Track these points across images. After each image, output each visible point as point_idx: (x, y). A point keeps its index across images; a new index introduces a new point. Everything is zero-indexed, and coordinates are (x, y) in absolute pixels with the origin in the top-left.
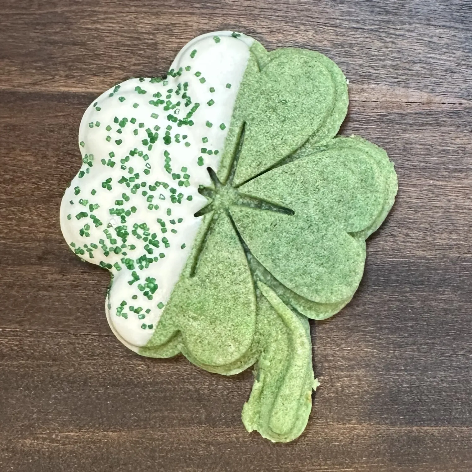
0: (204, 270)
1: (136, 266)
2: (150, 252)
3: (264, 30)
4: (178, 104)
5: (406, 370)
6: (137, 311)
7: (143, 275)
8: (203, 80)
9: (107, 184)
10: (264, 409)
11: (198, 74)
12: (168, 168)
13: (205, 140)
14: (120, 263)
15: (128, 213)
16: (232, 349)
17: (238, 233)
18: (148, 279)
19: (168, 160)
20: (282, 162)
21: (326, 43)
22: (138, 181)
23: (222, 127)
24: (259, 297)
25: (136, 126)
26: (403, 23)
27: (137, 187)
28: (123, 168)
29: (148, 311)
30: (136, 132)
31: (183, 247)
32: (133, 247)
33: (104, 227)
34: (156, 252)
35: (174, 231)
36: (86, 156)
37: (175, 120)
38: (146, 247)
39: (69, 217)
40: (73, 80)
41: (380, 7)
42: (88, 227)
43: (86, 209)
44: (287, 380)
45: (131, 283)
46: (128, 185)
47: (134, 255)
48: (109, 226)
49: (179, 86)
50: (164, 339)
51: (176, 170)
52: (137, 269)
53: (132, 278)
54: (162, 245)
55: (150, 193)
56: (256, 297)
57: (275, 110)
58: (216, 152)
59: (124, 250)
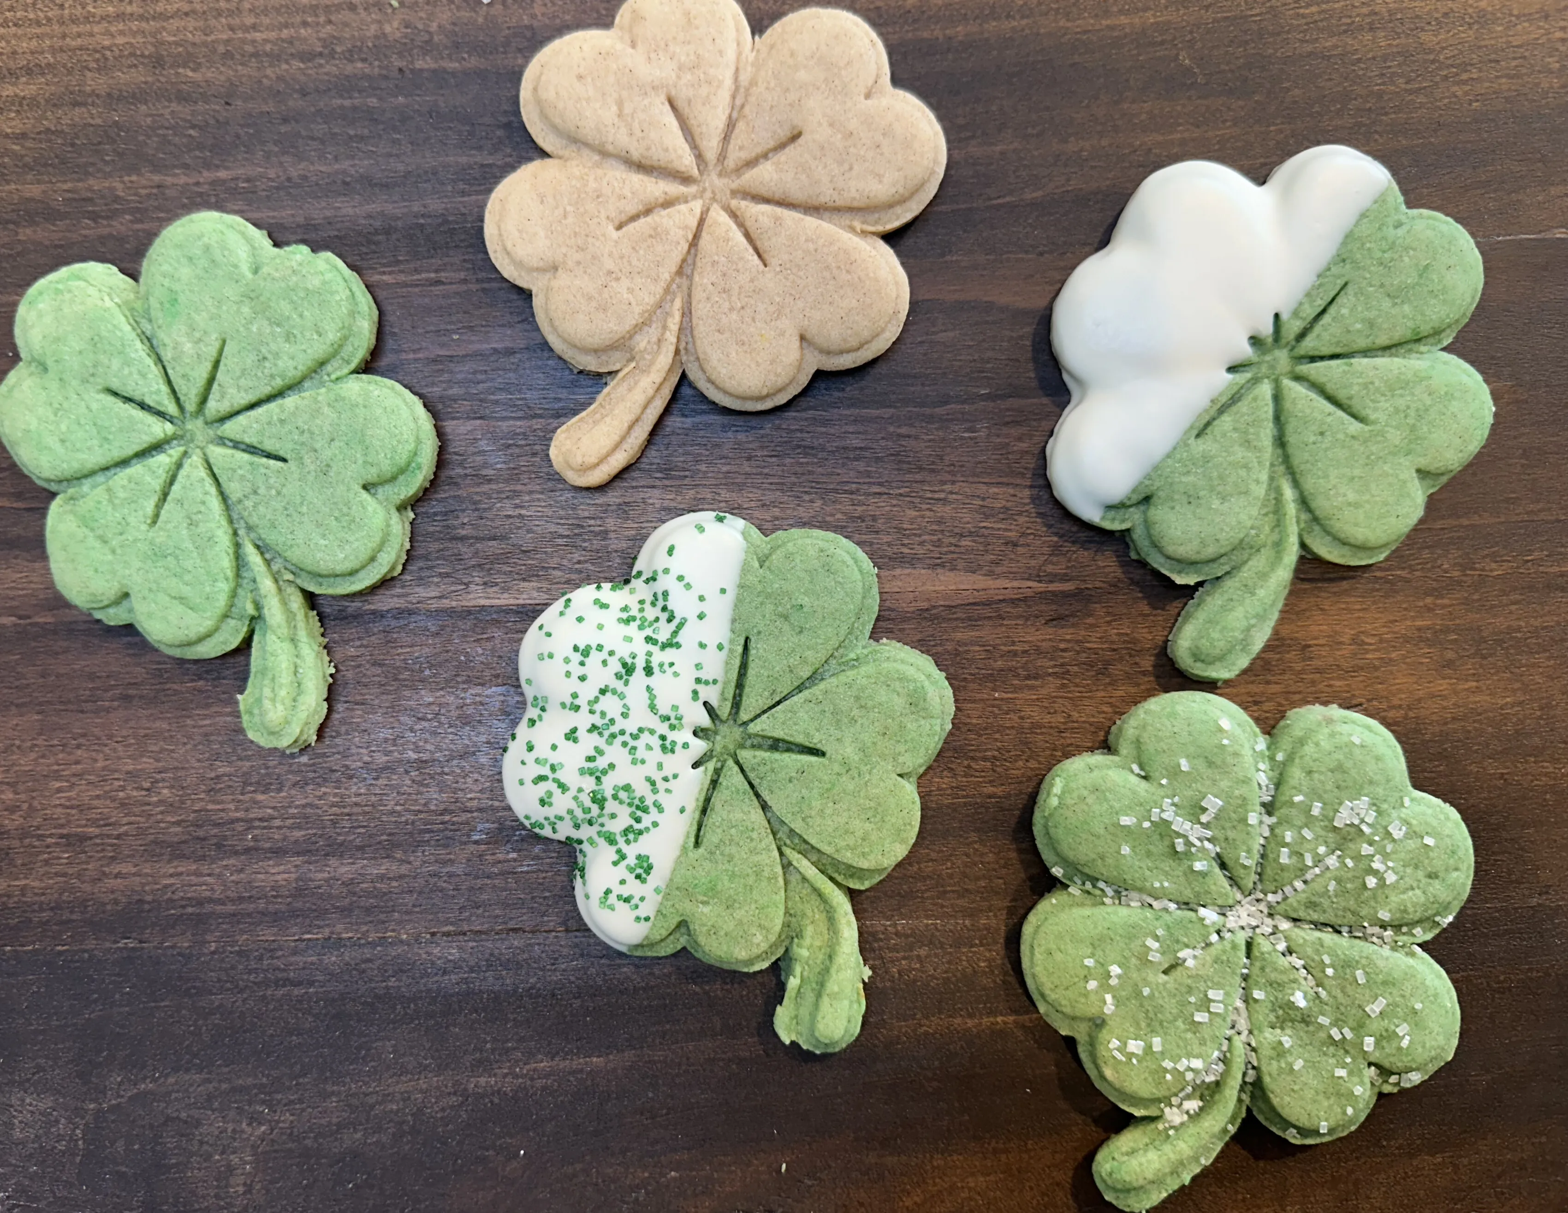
0: (710, 837)
1: (621, 841)
2: (638, 820)
3: (753, 504)
4: (657, 619)
5: (982, 945)
6: (627, 900)
7: (632, 851)
8: (688, 586)
9: (572, 735)
10: (804, 1012)
11: (680, 578)
12: (653, 708)
13: (698, 666)
14: (595, 837)
15: (604, 772)
16: (759, 938)
17: (752, 786)
18: (639, 857)
19: (652, 697)
20: (800, 688)
21: (839, 516)
22: (614, 729)
23: (720, 647)
24: (787, 866)
25: (604, 655)
26: (943, 483)
27: (613, 736)
28: (592, 712)
29: (642, 899)
30: (604, 663)
31: (682, 811)
32: (613, 816)
33: (572, 792)
34: (647, 821)
35: (668, 791)
36: (536, 698)
37: (654, 642)
38: (632, 815)
39: (521, 783)
40: (495, 589)
41: (909, 463)
42: (550, 794)
43: (546, 771)
44: (833, 971)
45: (615, 864)
46: (600, 734)
47: (616, 827)
48: (580, 790)
49: (655, 595)
50: (665, 933)
51: (663, 709)
52: (622, 844)
53: (616, 857)
54: (653, 810)
55: (632, 743)
56: (783, 867)
57: (786, 618)
58: (715, 682)
59: (600, 820)
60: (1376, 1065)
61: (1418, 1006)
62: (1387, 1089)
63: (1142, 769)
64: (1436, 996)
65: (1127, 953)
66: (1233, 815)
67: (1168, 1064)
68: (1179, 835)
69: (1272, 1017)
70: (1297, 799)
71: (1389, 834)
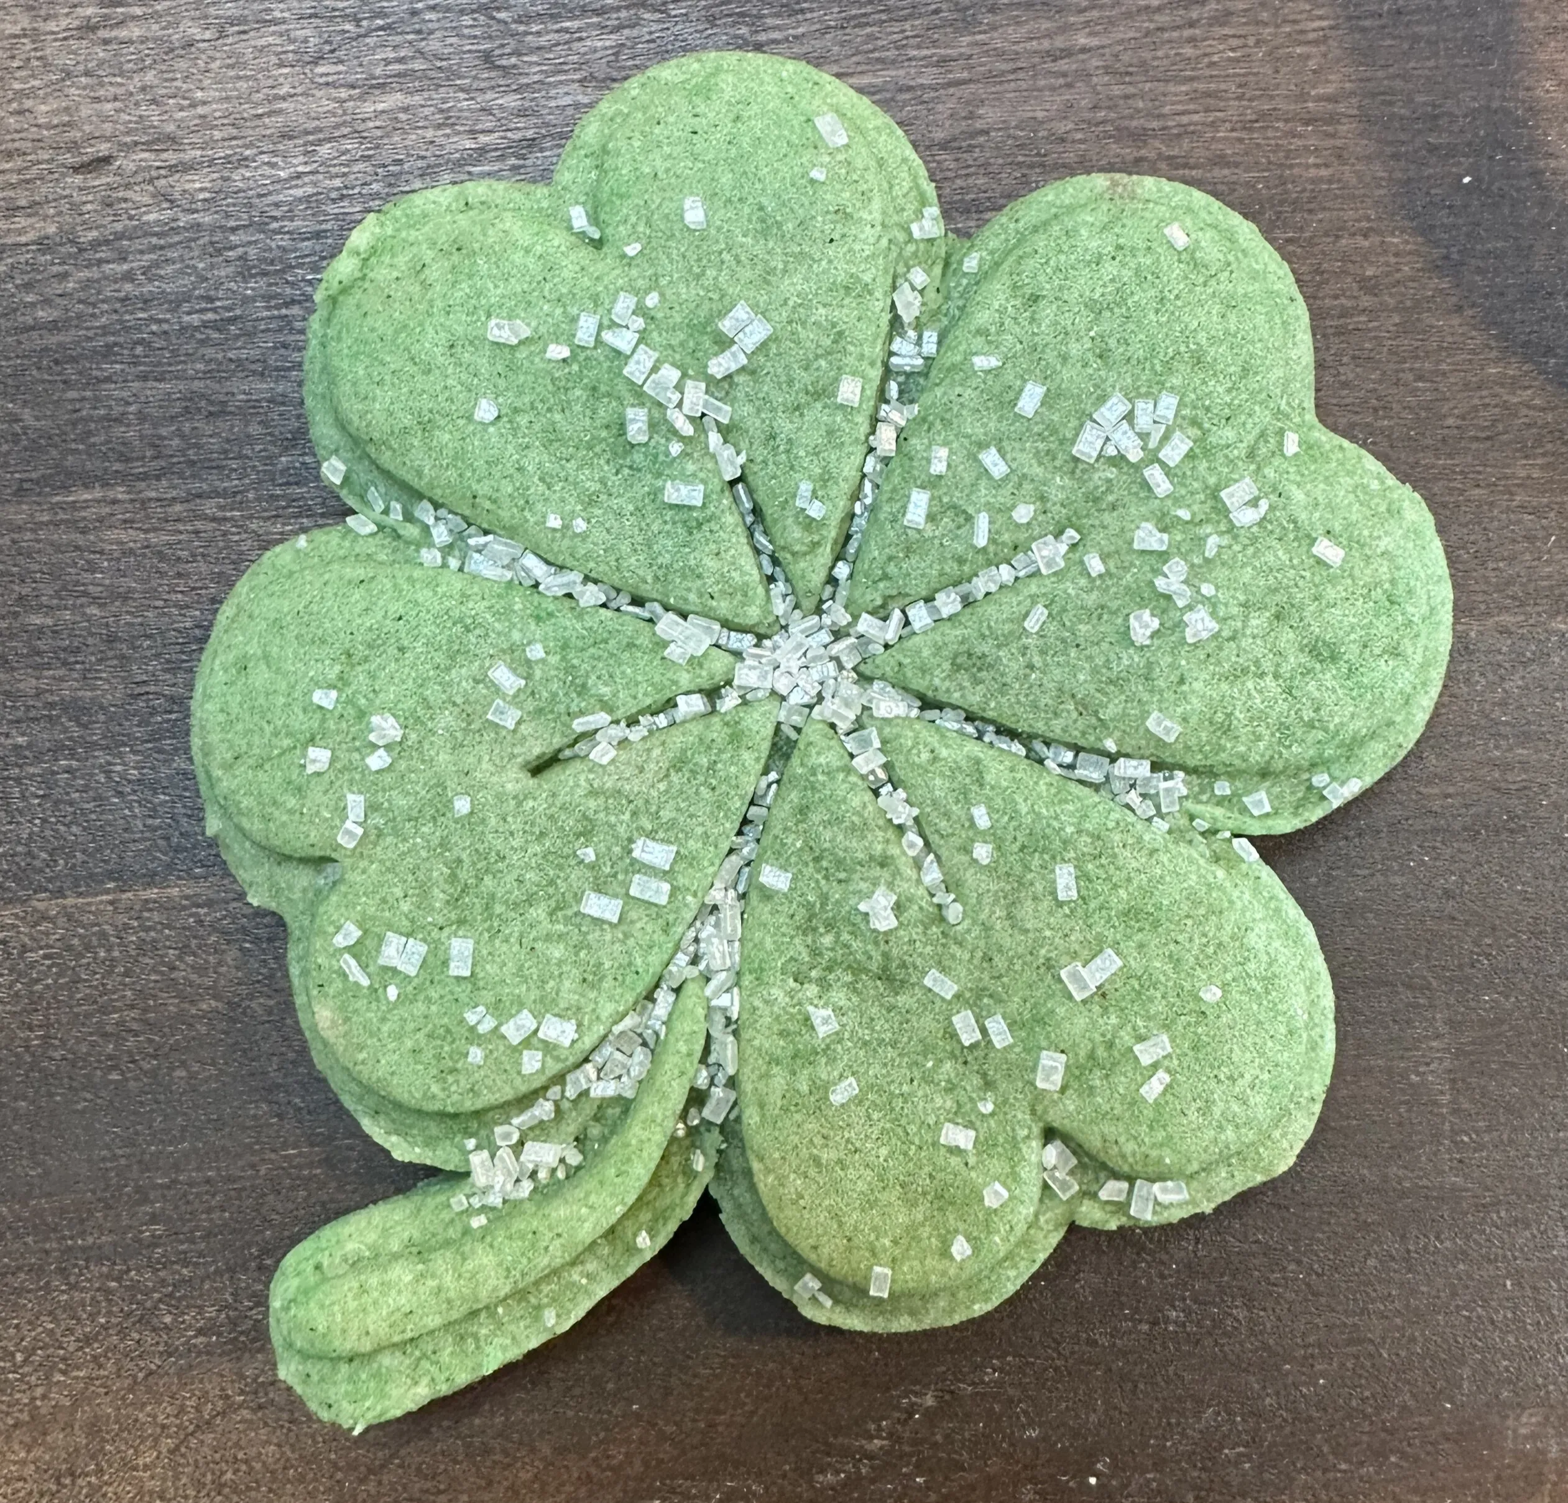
60: (1067, 1139)
61: (1211, 995)
62: (1090, 1215)
63: (594, 219)
64: (1269, 981)
65: (433, 692)
66: (798, 373)
67: (479, 1018)
68: (639, 394)
69: (799, 948)
70: (981, 362)
71: (1223, 511)
